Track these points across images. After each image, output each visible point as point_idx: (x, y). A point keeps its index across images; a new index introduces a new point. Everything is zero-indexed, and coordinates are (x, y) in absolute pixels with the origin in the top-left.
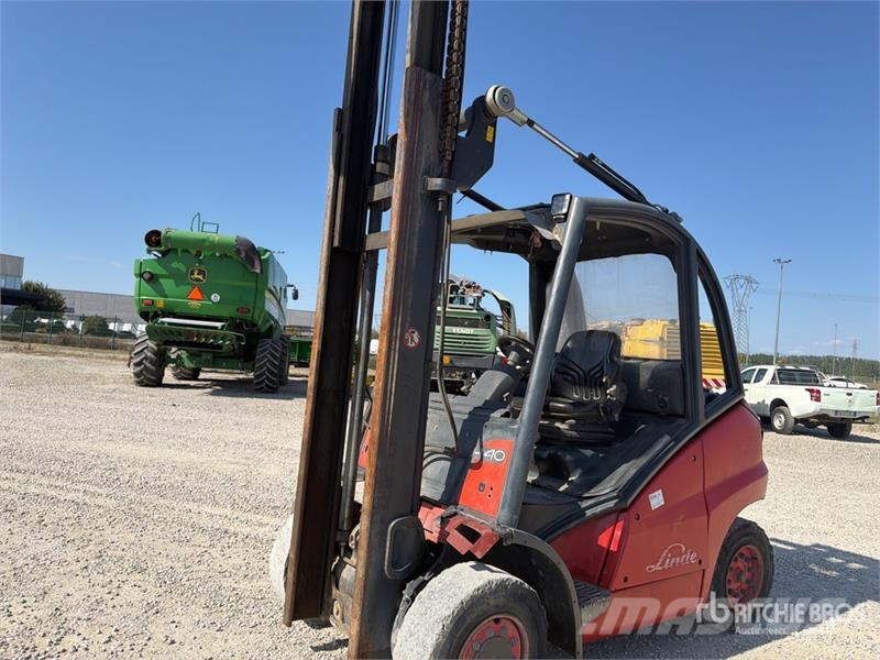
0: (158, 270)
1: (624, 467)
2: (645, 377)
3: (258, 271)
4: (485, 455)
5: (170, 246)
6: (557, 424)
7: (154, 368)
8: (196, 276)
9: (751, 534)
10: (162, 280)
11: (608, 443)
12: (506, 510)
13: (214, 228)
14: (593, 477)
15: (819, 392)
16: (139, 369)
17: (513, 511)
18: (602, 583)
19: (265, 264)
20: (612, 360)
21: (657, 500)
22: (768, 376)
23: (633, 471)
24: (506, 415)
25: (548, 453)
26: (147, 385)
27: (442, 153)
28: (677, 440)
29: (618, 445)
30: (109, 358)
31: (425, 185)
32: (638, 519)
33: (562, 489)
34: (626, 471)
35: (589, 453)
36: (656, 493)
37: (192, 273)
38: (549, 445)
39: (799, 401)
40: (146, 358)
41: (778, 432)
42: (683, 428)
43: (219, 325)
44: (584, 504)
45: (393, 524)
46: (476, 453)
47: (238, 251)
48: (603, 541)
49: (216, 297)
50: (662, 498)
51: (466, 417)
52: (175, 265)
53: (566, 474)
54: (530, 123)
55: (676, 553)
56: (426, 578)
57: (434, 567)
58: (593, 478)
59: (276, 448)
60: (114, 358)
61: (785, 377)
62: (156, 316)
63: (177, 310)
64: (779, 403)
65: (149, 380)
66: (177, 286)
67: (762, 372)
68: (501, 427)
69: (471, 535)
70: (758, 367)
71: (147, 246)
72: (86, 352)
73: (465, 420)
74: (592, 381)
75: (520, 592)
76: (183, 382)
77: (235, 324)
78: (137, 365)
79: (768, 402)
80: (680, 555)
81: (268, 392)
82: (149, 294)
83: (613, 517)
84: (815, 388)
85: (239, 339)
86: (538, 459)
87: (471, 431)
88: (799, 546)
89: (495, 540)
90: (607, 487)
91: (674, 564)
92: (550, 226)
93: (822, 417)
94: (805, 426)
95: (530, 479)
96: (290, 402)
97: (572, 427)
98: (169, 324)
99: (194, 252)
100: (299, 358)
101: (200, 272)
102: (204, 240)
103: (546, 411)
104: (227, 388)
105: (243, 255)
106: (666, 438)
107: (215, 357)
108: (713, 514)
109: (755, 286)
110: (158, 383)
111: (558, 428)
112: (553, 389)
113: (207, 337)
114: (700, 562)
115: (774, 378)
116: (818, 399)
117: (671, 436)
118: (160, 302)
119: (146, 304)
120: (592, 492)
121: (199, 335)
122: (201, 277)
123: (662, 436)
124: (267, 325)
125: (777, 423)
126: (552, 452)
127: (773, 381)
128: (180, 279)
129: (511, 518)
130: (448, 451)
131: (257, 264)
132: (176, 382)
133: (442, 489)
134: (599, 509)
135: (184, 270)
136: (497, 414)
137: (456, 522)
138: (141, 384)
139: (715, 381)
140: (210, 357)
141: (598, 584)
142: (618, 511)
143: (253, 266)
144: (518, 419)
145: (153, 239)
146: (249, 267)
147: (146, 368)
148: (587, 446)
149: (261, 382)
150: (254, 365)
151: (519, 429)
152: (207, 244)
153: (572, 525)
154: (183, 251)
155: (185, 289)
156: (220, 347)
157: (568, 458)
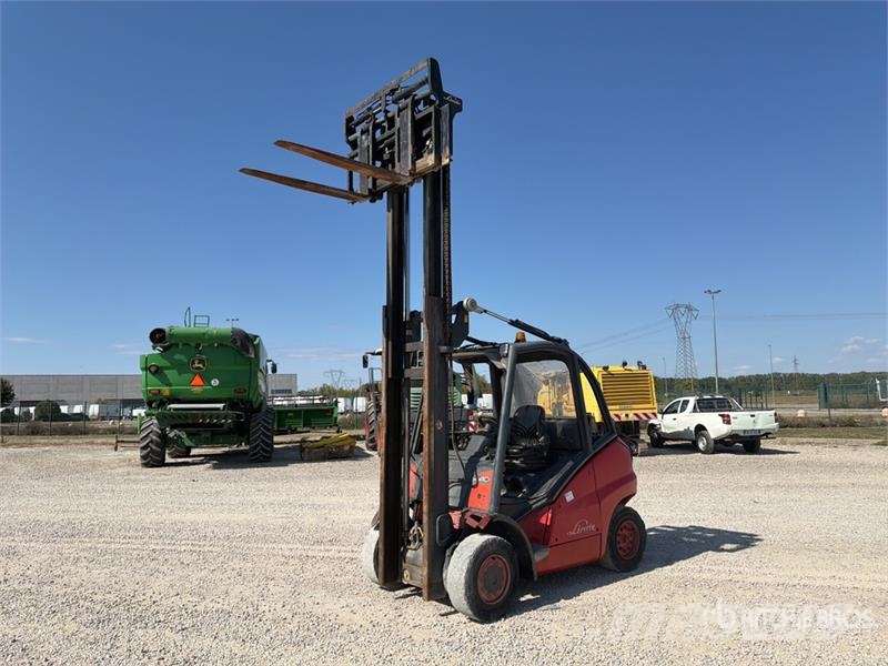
0: (163, 362)
1: (550, 481)
2: (559, 430)
3: (253, 356)
4: (479, 480)
5: (173, 341)
6: (514, 461)
7: (159, 450)
8: (197, 365)
9: (629, 514)
10: (166, 372)
11: (542, 469)
12: (492, 505)
13: (205, 320)
14: (534, 488)
15: (728, 416)
16: (145, 452)
17: (496, 505)
18: (544, 542)
19: (257, 348)
20: (541, 423)
21: (569, 496)
22: (690, 406)
24: (488, 459)
25: (511, 479)
26: (153, 466)
27: (445, 334)
28: (578, 464)
30: (87, 443)
31: (438, 349)
32: (560, 507)
33: (519, 496)
34: (552, 482)
35: (532, 475)
36: (569, 493)
37: (193, 363)
38: (511, 474)
39: (715, 425)
40: (151, 441)
41: (703, 452)
42: (580, 456)
43: (220, 406)
44: (531, 502)
45: (439, 518)
46: (474, 479)
47: (234, 341)
48: (543, 521)
49: (215, 382)
50: (572, 496)
52: (177, 357)
53: (520, 488)
54: (485, 311)
55: (583, 525)
59: (302, 505)
60: (92, 443)
61: (703, 406)
62: (162, 404)
63: (181, 397)
64: (700, 428)
65: (154, 461)
66: (180, 374)
67: (686, 403)
68: (486, 465)
69: (478, 519)
70: (682, 399)
71: (152, 344)
72: (56, 440)
73: (468, 462)
74: (531, 435)
75: (502, 544)
76: (180, 460)
77: (232, 404)
78: (143, 448)
79: (692, 429)
80: (585, 526)
81: (262, 461)
82: (155, 384)
83: (547, 507)
84: (726, 413)
85: (239, 416)
86: (505, 482)
87: (471, 468)
88: (678, 528)
89: (489, 520)
90: (542, 492)
91: (583, 531)
92: (499, 359)
93: (734, 437)
94: (725, 445)
95: (502, 494)
96: (286, 468)
97: (522, 462)
98: (175, 409)
99: (193, 345)
100: (278, 426)
101: (201, 361)
102: (204, 334)
103: (507, 455)
104: (223, 461)
105: (239, 344)
106: (570, 463)
107: (214, 434)
108: (602, 503)
109: (695, 313)
110: (162, 464)
111: (515, 463)
112: (510, 441)
113: (211, 417)
115: (695, 407)
116: (729, 423)
117: (574, 461)
118: (166, 391)
119: (154, 394)
120: (535, 495)
121: (203, 417)
122: (201, 366)
124: (259, 401)
125: (701, 446)
126: (512, 477)
127: (694, 410)
128: (181, 368)
129: (495, 509)
130: (460, 481)
131: (251, 349)
132: (173, 461)
133: (458, 500)
134: (540, 503)
135: (186, 360)
136: (483, 459)
137: (469, 514)
138: (146, 465)
139: (645, 414)
140: (208, 435)
141: (542, 542)
142: (549, 504)
143: (248, 352)
144: (494, 460)
145: (158, 336)
146: (244, 353)
147: (152, 451)
148: (531, 471)
149: (256, 454)
150: (248, 439)
151: (495, 465)
152: (206, 337)
153: (527, 514)
154: (184, 344)
155: (186, 377)
156: (222, 425)
157: (521, 479)
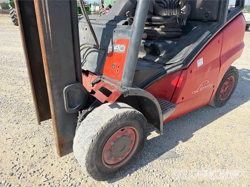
1: (187, 48)
2: (199, 2)
4: (114, 48)
6: (156, 29)
9: (233, 72)
11: (178, 37)
12: (126, 78)
17: (130, 78)
18: (172, 101)
21: (200, 62)
23: (191, 50)
24: (126, 23)
28: (213, 33)
29: (183, 37)
32: (191, 72)
33: (156, 61)
34: (187, 50)
35: (170, 42)
36: (200, 59)
38: (151, 40)
42: (216, 27)
44: (166, 68)
45: (65, 88)
46: (110, 47)
48: (174, 83)
50: (202, 62)
51: (105, 27)
53: (158, 53)
56: (89, 110)
57: (93, 104)
58: (172, 54)
68: (123, 31)
69: (107, 93)
73: (104, 28)
74: (173, 6)
75: (134, 116)
83: (180, 72)
89: (120, 95)
90: (178, 59)
91: (204, 89)
97: (162, 29)
106: (208, 32)
111: (156, 31)
114: (214, 86)
117: (210, 31)
120: (170, 61)
123: (205, 31)
126: (152, 43)
129: (129, 83)
130: (96, 47)
133: (95, 66)
134: (174, 69)
136: (121, 23)
137: (99, 85)
141: (171, 101)
142: (182, 70)
144: (132, 25)
148: (169, 39)
151: (132, 31)
153: (160, 77)
157: (160, 45)
